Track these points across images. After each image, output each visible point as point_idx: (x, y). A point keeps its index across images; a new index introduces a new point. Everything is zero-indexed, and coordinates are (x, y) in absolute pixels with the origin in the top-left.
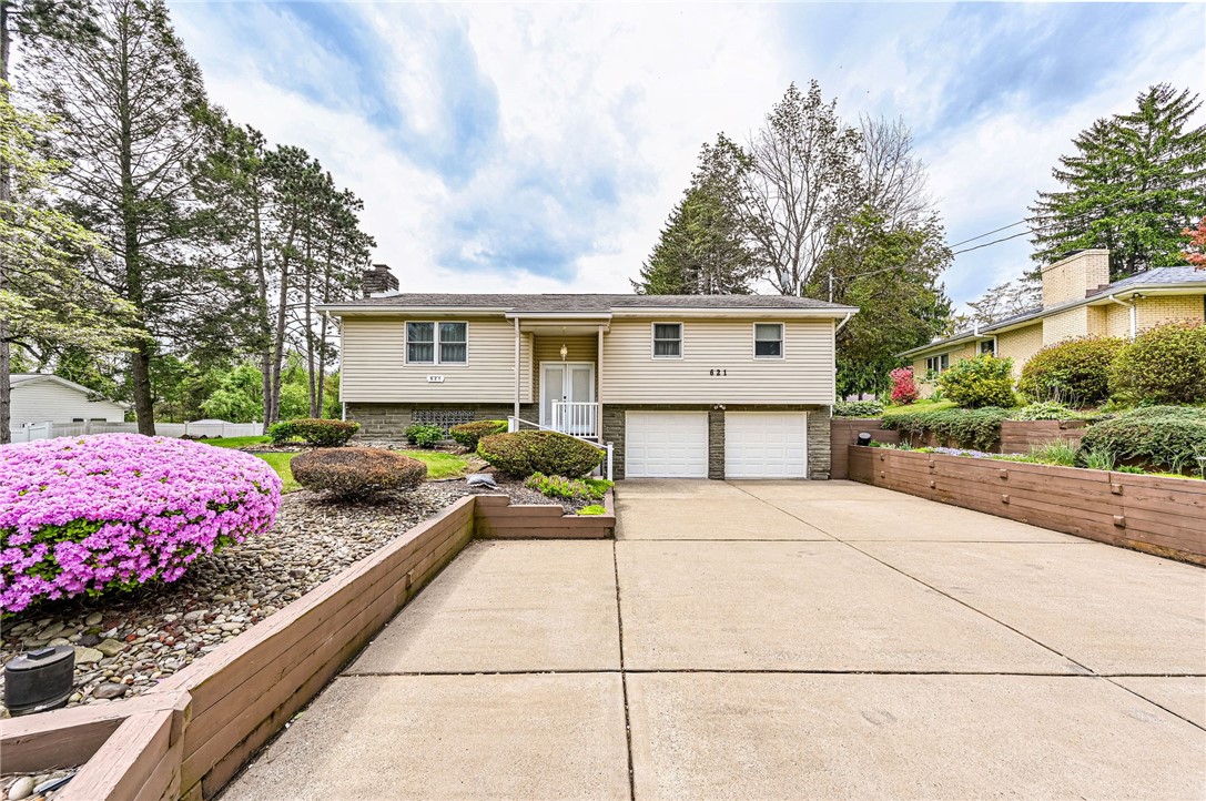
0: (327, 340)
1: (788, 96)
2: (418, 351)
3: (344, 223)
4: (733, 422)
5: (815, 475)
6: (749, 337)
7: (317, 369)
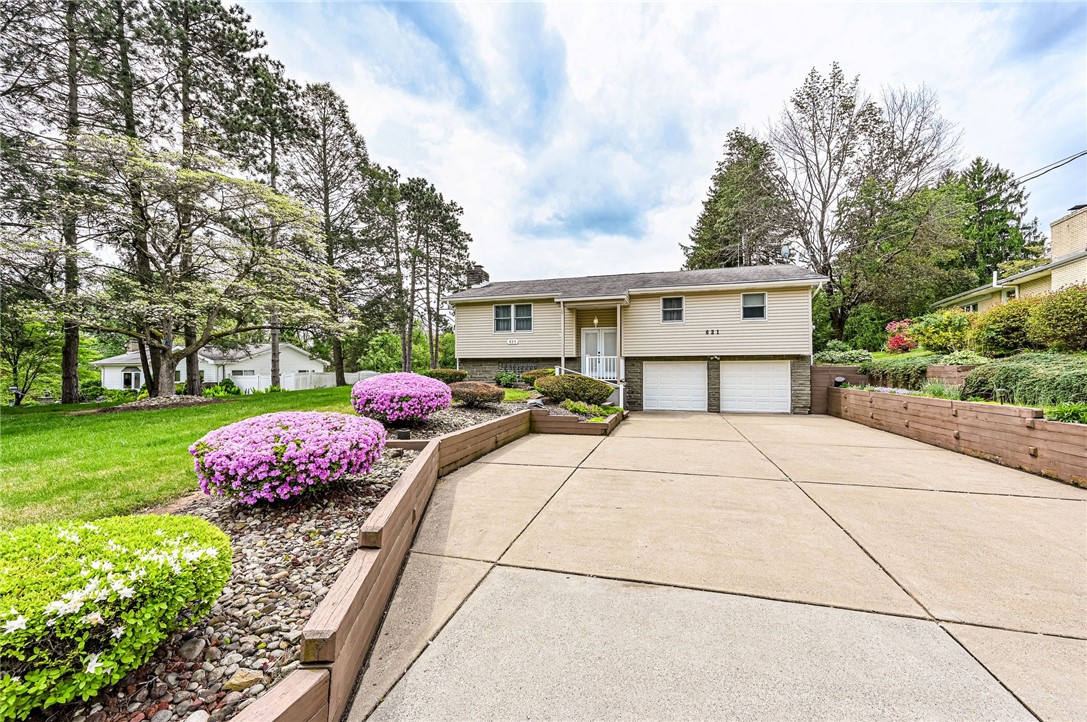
0: (441, 312)
1: (809, 80)
2: (501, 324)
3: (451, 227)
4: (727, 371)
5: (797, 410)
6: (737, 305)
7: (434, 334)
